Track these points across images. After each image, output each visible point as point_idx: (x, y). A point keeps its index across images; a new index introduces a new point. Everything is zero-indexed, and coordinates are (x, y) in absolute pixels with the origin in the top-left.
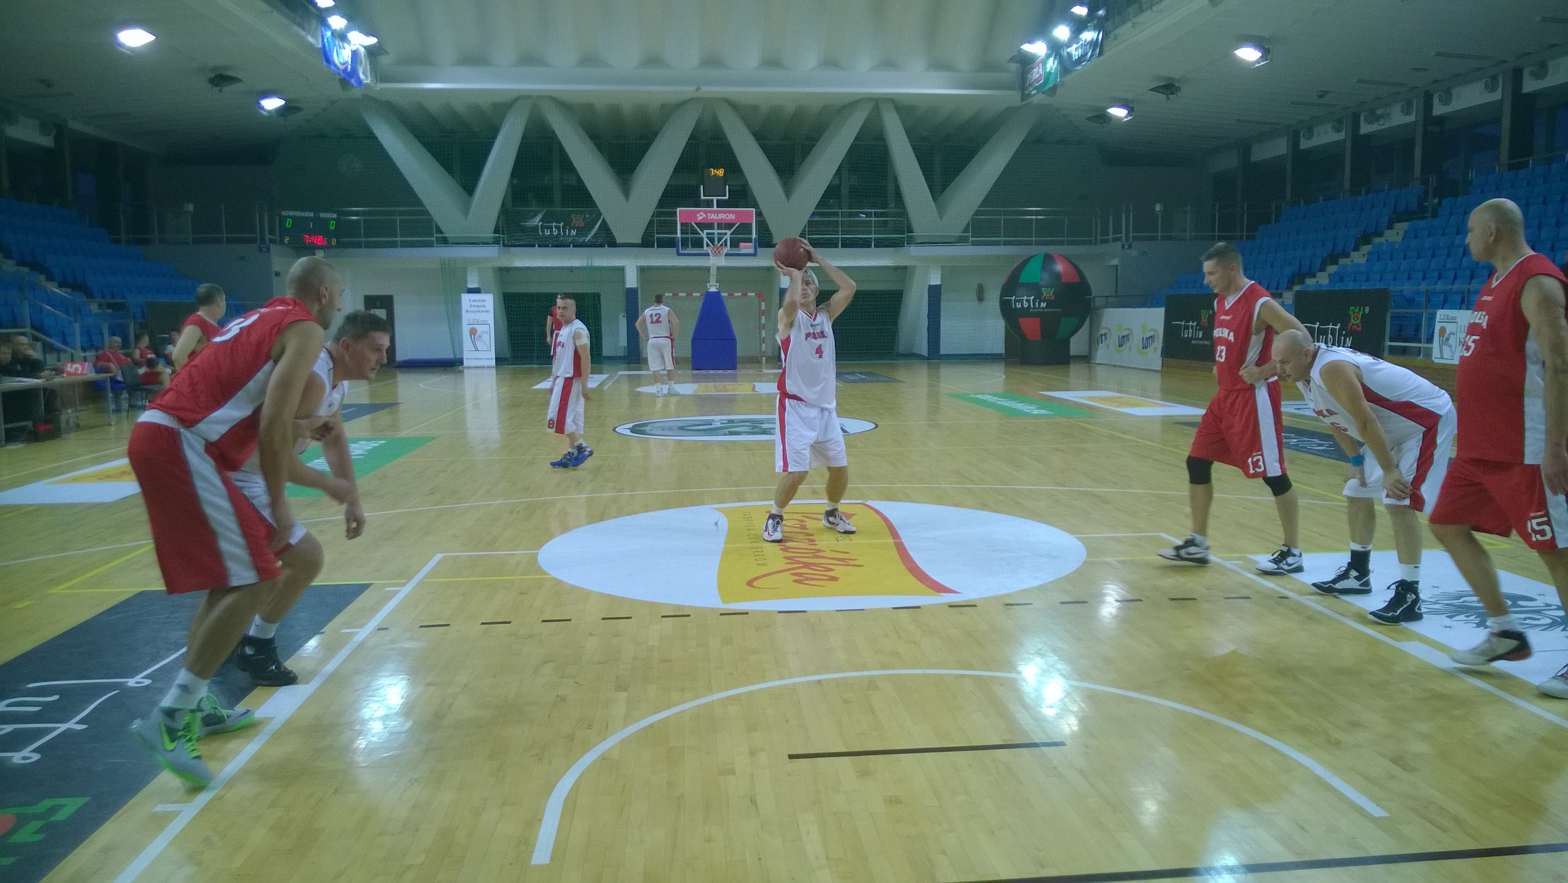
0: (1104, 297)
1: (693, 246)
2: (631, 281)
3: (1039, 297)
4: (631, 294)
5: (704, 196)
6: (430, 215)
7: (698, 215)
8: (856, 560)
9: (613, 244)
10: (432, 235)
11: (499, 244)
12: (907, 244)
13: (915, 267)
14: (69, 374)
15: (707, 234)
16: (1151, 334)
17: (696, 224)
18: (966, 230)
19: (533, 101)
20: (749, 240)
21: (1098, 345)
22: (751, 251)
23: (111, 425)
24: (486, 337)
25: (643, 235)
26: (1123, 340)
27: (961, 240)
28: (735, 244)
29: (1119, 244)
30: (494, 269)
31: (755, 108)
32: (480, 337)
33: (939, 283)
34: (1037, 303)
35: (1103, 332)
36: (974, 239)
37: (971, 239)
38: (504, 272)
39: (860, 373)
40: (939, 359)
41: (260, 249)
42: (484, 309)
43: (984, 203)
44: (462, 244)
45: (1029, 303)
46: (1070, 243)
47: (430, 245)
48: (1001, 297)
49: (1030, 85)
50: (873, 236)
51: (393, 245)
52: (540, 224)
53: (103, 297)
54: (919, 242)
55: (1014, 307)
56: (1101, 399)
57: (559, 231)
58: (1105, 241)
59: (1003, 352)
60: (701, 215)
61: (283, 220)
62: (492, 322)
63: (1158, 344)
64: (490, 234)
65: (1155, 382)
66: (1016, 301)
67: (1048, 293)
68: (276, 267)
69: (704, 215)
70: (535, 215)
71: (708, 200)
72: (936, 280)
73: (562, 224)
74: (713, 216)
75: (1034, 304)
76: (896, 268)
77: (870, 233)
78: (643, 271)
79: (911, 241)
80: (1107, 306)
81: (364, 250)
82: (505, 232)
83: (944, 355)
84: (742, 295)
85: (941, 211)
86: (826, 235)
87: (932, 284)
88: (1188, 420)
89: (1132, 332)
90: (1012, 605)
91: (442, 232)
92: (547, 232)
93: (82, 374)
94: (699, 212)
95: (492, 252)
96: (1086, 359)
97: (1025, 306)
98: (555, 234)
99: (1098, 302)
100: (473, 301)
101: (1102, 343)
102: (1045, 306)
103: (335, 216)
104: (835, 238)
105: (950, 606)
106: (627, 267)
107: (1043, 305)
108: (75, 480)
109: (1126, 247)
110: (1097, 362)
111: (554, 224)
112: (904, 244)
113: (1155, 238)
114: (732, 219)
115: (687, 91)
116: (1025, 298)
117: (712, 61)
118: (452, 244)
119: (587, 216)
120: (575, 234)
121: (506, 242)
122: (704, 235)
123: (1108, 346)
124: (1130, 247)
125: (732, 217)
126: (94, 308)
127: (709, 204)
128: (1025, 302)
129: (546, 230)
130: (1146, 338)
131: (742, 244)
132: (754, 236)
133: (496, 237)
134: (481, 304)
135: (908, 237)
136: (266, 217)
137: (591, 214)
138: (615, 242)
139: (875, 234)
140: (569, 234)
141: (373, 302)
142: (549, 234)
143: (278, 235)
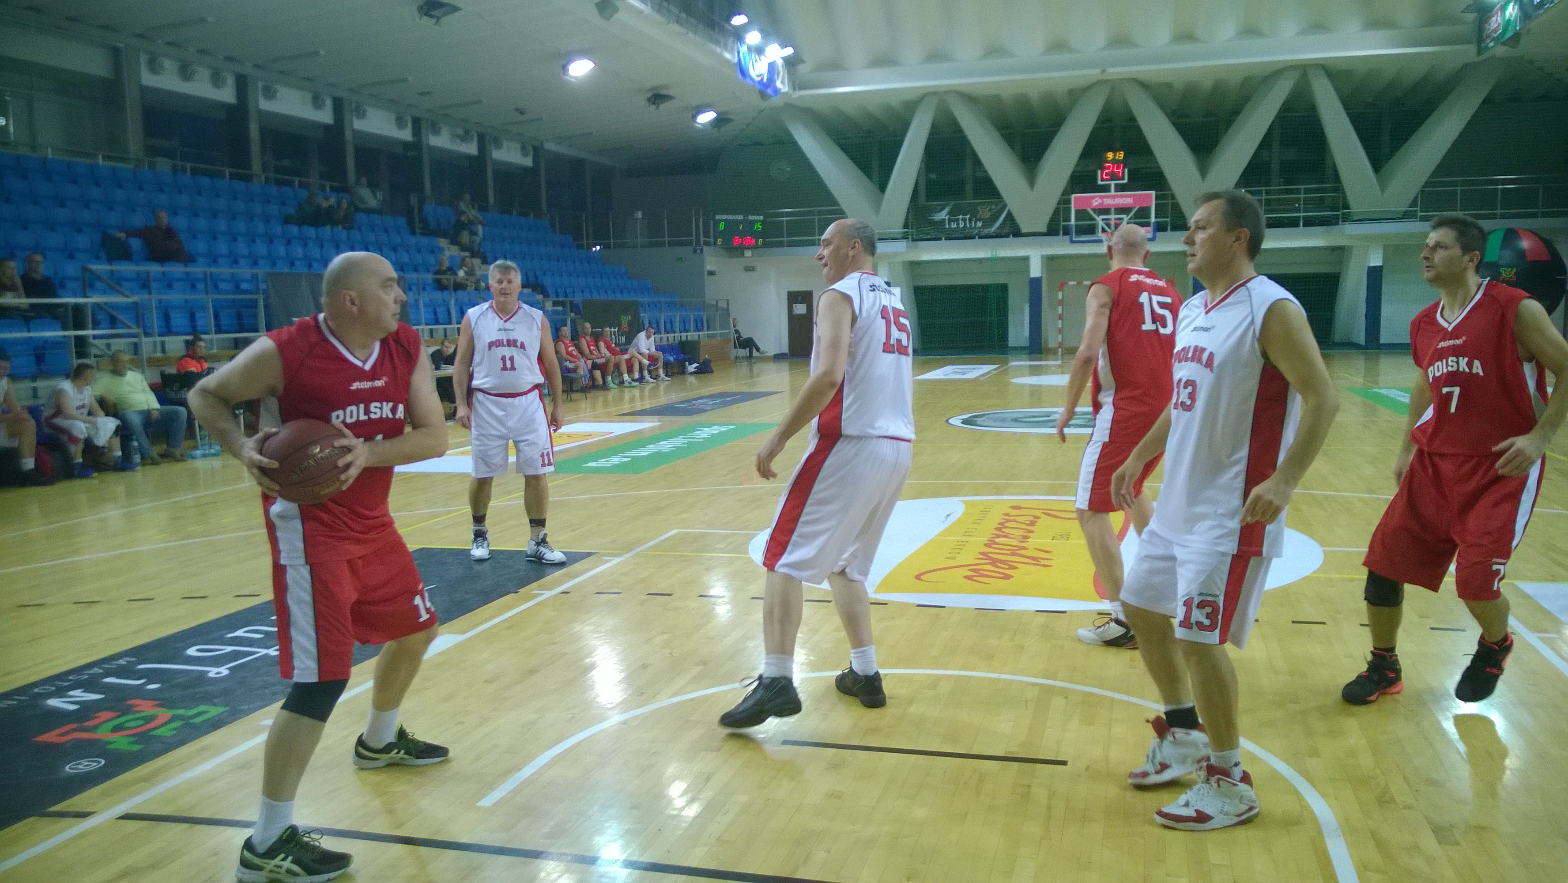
1: (1087, 233)
2: (1036, 270)
4: (1036, 283)
5: (1102, 181)
7: (1093, 201)
9: (1017, 234)
11: (908, 239)
12: (1342, 221)
13: (1352, 247)
15: (1103, 220)
17: (1091, 210)
18: (1414, 204)
19: (939, 96)
25: (1048, 224)
27: (1406, 216)
30: (904, 263)
31: (1169, 85)
33: (1380, 264)
36: (1422, 214)
37: (1419, 214)
38: (914, 265)
40: (1379, 348)
41: (695, 251)
43: (1436, 173)
46: (1545, 215)
49: (1488, 36)
50: (1302, 214)
52: (947, 217)
54: (1355, 219)
57: (965, 224)
60: (1096, 201)
61: (716, 223)
64: (899, 230)
67: (1509, 273)
68: (709, 268)
69: (1101, 201)
70: (942, 210)
71: (1105, 185)
72: (1376, 260)
73: (968, 216)
74: (1108, 202)
76: (1333, 249)
77: (1300, 211)
78: (1050, 261)
79: (1347, 218)
81: (785, 249)
82: (914, 227)
83: (1384, 345)
85: (1383, 185)
87: (1371, 265)
94: (1094, 198)
95: (900, 246)
98: (961, 226)
103: (761, 218)
106: (1031, 256)
111: (961, 217)
112: (1338, 221)
114: (1130, 204)
115: (1092, 74)
117: (1120, 41)
119: (994, 207)
120: (980, 225)
121: (914, 236)
122: (1099, 220)
125: (1129, 201)
129: (952, 224)
132: (1153, 219)
133: (904, 233)
135: (1343, 214)
136: (701, 221)
137: (996, 205)
138: (1020, 231)
139: (1304, 212)
140: (975, 225)
141: (794, 297)
142: (955, 226)
143: (712, 237)
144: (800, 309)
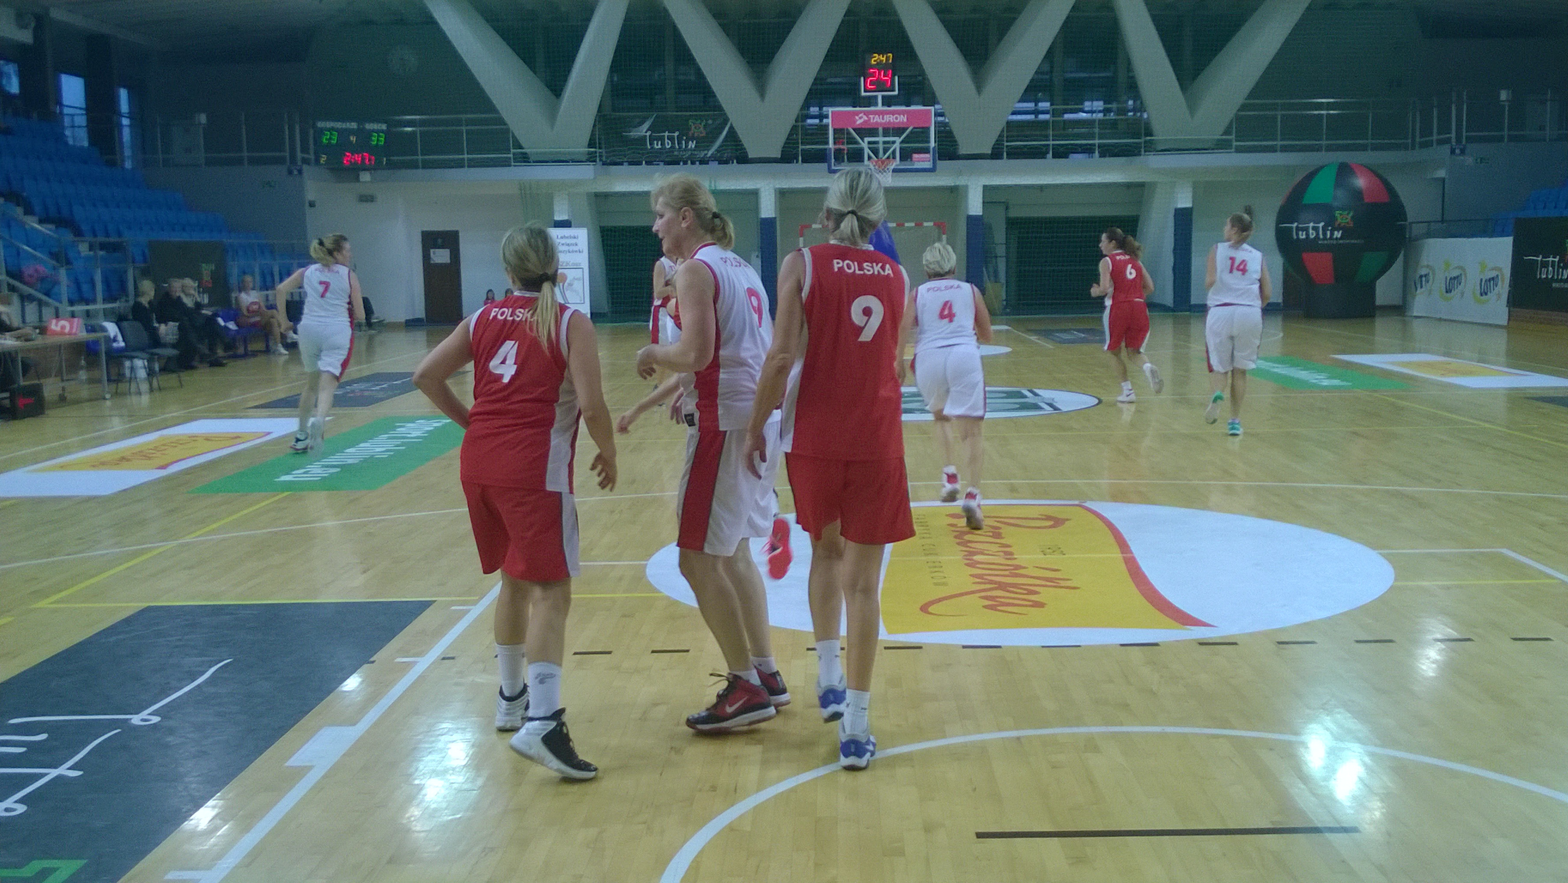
0: (1425, 222)
1: (850, 160)
2: (768, 208)
3: (1331, 223)
4: (768, 226)
5: (865, 91)
6: (505, 124)
7: (857, 118)
8: (1068, 580)
9: (743, 159)
10: (508, 151)
11: (595, 161)
12: (1145, 152)
13: (1153, 185)
14: (55, 333)
15: (869, 143)
16: (1493, 274)
17: (854, 130)
18: (1227, 132)
20: (926, 151)
21: (1416, 290)
22: (928, 165)
23: (105, 399)
24: (577, 285)
25: (783, 147)
26: (1452, 284)
27: (1221, 145)
28: (906, 155)
29: (1446, 148)
30: (588, 194)
32: (570, 285)
33: (1189, 205)
34: (1328, 233)
35: (1423, 272)
36: (1238, 143)
37: (1235, 144)
38: (601, 199)
39: (1079, 331)
40: (1189, 311)
41: (290, 172)
42: (575, 248)
43: (1252, 95)
44: (547, 162)
45: (1318, 234)
46: (1375, 148)
47: (505, 163)
48: (1277, 224)
50: (1097, 142)
51: (460, 164)
52: (648, 134)
53: (95, 236)
54: (1159, 149)
55: (1295, 237)
56: (1419, 365)
57: (673, 143)
58: (1426, 145)
59: (1280, 300)
60: (860, 118)
61: (320, 132)
62: (585, 265)
63: (1503, 288)
64: (583, 149)
65: (1499, 342)
66: (1298, 229)
67: (1344, 218)
68: (310, 196)
69: (865, 118)
70: (641, 123)
71: (869, 97)
72: (1184, 201)
73: (676, 134)
74: (877, 119)
75: (1325, 234)
76: (1128, 186)
77: (1092, 136)
78: (782, 194)
79: (1150, 148)
80: (1429, 235)
81: (420, 171)
82: (603, 146)
83: (1195, 306)
84: (916, 225)
85: (1192, 107)
86: (1031, 141)
87: (1180, 206)
88: (1546, 394)
89: (1464, 270)
90: (1287, 643)
91: (521, 147)
92: (657, 145)
93: (70, 334)
94: (857, 113)
95: (586, 171)
96: (1399, 310)
97: (1312, 237)
98: (668, 147)
99: (1417, 230)
100: (562, 238)
101: (1421, 287)
102: (1339, 236)
103: (384, 127)
104: (1044, 145)
105: (1201, 644)
106: (762, 190)
107: (1338, 234)
108: (62, 467)
109: (1458, 151)
110: (1415, 314)
111: (667, 134)
112: (1140, 151)
113: (1500, 139)
114: (903, 123)
116: (1311, 225)
118: (534, 162)
119: (710, 122)
120: (693, 146)
121: (604, 159)
122: (864, 144)
123: (1430, 291)
124: (1463, 152)
125: (903, 119)
126: (84, 248)
127: (870, 102)
128: (1311, 231)
129: (655, 142)
130: (1486, 281)
131: (915, 156)
132: (932, 144)
133: (589, 153)
134: (573, 241)
135: (1145, 142)
136: (298, 131)
137: (714, 120)
138: (747, 156)
139: (1100, 138)
140: (686, 147)
141: (431, 240)
142: (660, 146)
143: (312, 151)
144: (441, 256)
